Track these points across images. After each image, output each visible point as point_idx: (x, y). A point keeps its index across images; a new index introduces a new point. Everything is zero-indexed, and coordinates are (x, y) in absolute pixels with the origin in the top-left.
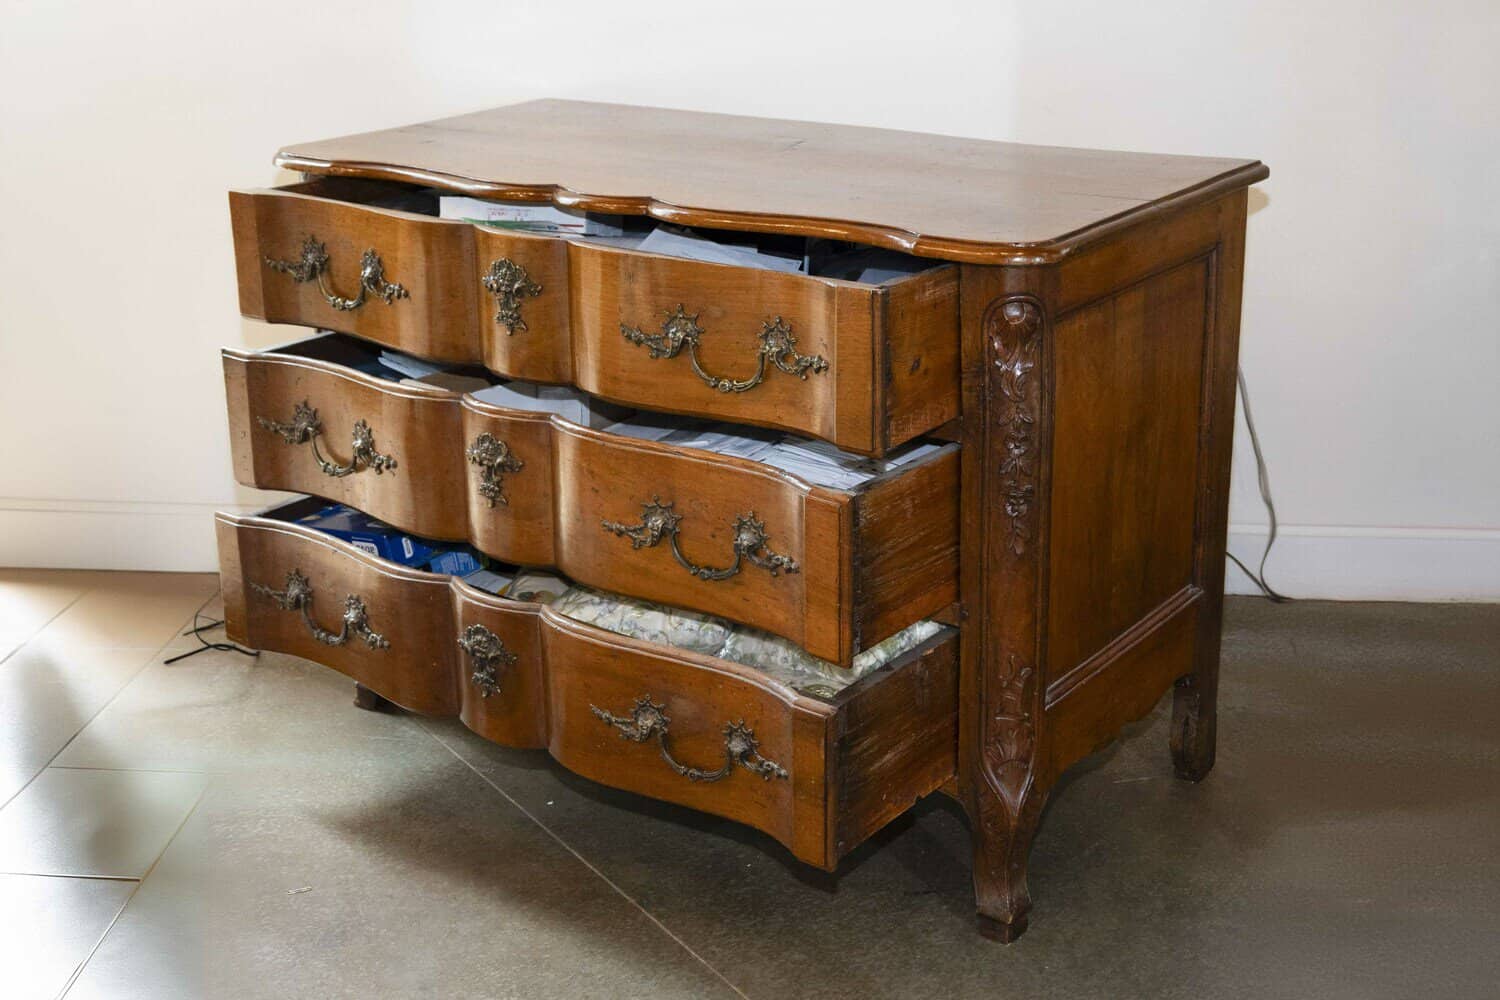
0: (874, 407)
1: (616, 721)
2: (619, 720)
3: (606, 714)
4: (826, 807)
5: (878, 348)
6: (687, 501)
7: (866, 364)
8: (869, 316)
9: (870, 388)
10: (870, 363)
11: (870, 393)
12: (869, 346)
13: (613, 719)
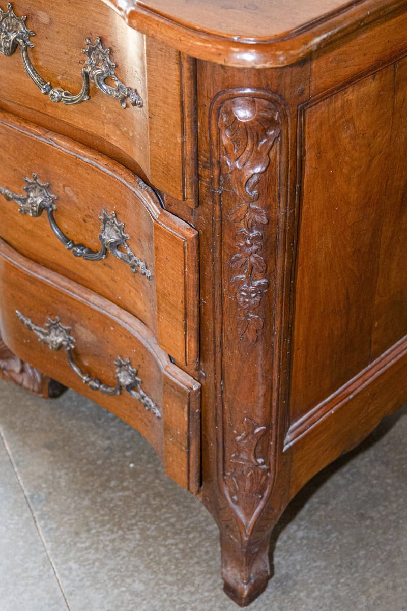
0: (183, 159)
1: (35, 329)
2: (37, 328)
3: (29, 322)
4: (189, 453)
5: (187, 100)
6: (61, 185)
7: (176, 116)
8: (177, 66)
9: (179, 140)
10: (179, 114)
11: (179, 146)
12: (178, 98)
13: (33, 327)
